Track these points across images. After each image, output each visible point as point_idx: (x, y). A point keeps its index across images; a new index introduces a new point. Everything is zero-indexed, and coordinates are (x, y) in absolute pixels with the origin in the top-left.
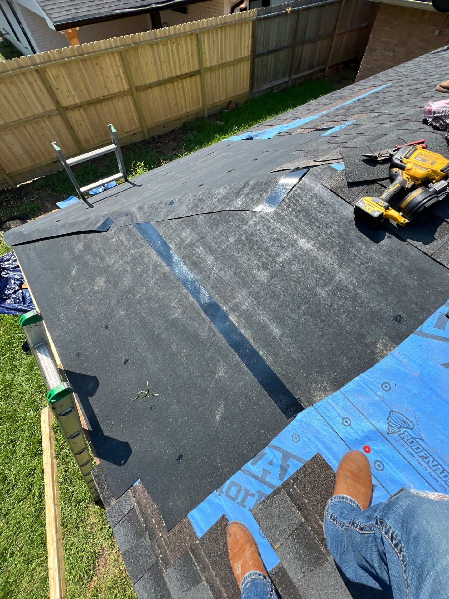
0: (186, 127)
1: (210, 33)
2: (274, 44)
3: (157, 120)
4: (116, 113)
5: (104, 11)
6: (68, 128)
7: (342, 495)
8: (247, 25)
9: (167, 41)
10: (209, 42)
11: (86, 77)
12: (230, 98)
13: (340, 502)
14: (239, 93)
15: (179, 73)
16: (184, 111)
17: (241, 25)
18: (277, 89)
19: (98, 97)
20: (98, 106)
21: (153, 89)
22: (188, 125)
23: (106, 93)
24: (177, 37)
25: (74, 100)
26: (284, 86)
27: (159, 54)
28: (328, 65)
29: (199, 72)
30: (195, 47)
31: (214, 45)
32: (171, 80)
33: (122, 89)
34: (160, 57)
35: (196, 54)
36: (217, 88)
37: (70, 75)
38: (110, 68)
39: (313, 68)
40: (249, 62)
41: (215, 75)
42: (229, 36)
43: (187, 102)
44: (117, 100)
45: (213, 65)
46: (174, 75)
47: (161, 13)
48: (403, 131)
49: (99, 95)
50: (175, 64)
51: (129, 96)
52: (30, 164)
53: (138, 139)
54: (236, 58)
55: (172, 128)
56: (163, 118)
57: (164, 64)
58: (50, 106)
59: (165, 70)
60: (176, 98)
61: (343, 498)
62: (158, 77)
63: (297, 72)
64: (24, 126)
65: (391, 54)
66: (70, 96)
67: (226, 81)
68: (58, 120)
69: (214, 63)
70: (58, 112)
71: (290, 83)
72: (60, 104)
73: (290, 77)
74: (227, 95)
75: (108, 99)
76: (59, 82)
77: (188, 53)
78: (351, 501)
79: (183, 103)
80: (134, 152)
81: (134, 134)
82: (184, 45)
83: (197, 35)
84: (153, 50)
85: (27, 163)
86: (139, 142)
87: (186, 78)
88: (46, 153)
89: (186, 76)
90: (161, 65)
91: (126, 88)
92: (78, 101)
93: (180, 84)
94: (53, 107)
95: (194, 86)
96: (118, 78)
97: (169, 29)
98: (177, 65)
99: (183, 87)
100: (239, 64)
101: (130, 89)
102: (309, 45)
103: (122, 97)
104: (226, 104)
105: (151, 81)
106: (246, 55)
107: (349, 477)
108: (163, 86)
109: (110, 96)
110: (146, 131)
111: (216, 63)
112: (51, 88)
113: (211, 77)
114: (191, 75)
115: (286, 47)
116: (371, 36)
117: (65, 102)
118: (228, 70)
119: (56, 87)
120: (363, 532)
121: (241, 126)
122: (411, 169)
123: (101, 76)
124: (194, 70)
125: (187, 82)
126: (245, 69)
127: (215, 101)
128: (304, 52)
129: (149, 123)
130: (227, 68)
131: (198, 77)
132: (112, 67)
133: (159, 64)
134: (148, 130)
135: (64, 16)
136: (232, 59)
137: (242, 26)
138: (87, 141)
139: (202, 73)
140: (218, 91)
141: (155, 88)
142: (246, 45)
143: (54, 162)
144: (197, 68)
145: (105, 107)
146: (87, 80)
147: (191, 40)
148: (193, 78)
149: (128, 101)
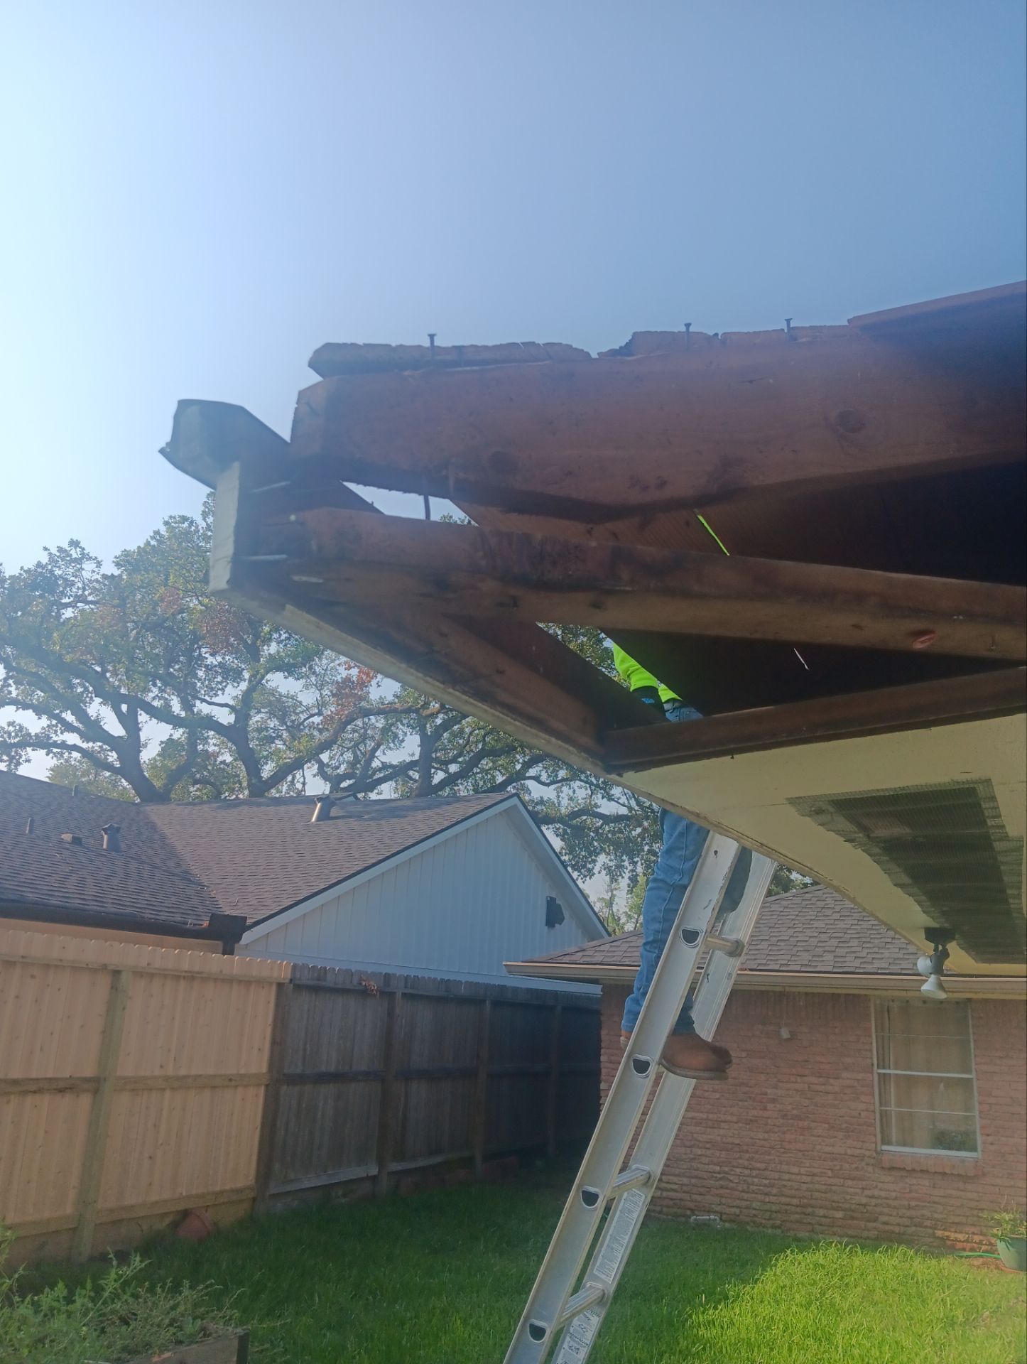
1: (156, 987)
2: (334, 1059)
8: (263, 991)
12: (186, 1197)
15: (15, 1073)
18: (344, 1195)
24: (49, 965)
26: (367, 1188)
28: (481, 1153)
30: (99, 1007)
31: (160, 1015)
35: (96, 1025)
36: (147, 1154)
39: (440, 1150)
41: (147, 1107)
42: (209, 1006)
43: (15, 1182)
45: (145, 1072)
54: (222, 1071)
63: (400, 1153)
67: (179, 1133)
69: (150, 1069)
71: (383, 1184)
74: (175, 1185)
77: (69, 1018)
82: (63, 993)
83: (116, 976)
87: (37, 1092)
89: (41, 1086)
93: (12, 1107)
95: (61, 1128)
98: (22, 1044)
99: (17, 1124)
100: (231, 1090)
102: (423, 1086)
111: (157, 1072)
113: (131, 1111)
114: (62, 1087)
118: (194, 1101)
124: (78, 1074)
125: (40, 1110)
126: (246, 1111)
127: (127, 1202)
128: (412, 1100)
130: (192, 1093)
131: (85, 1101)
136: (210, 1071)
137: (248, 989)
139: (103, 1090)
142: (257, 1040)
144: (89, 1072)
147: (93, 983)
148: (68, 1099)
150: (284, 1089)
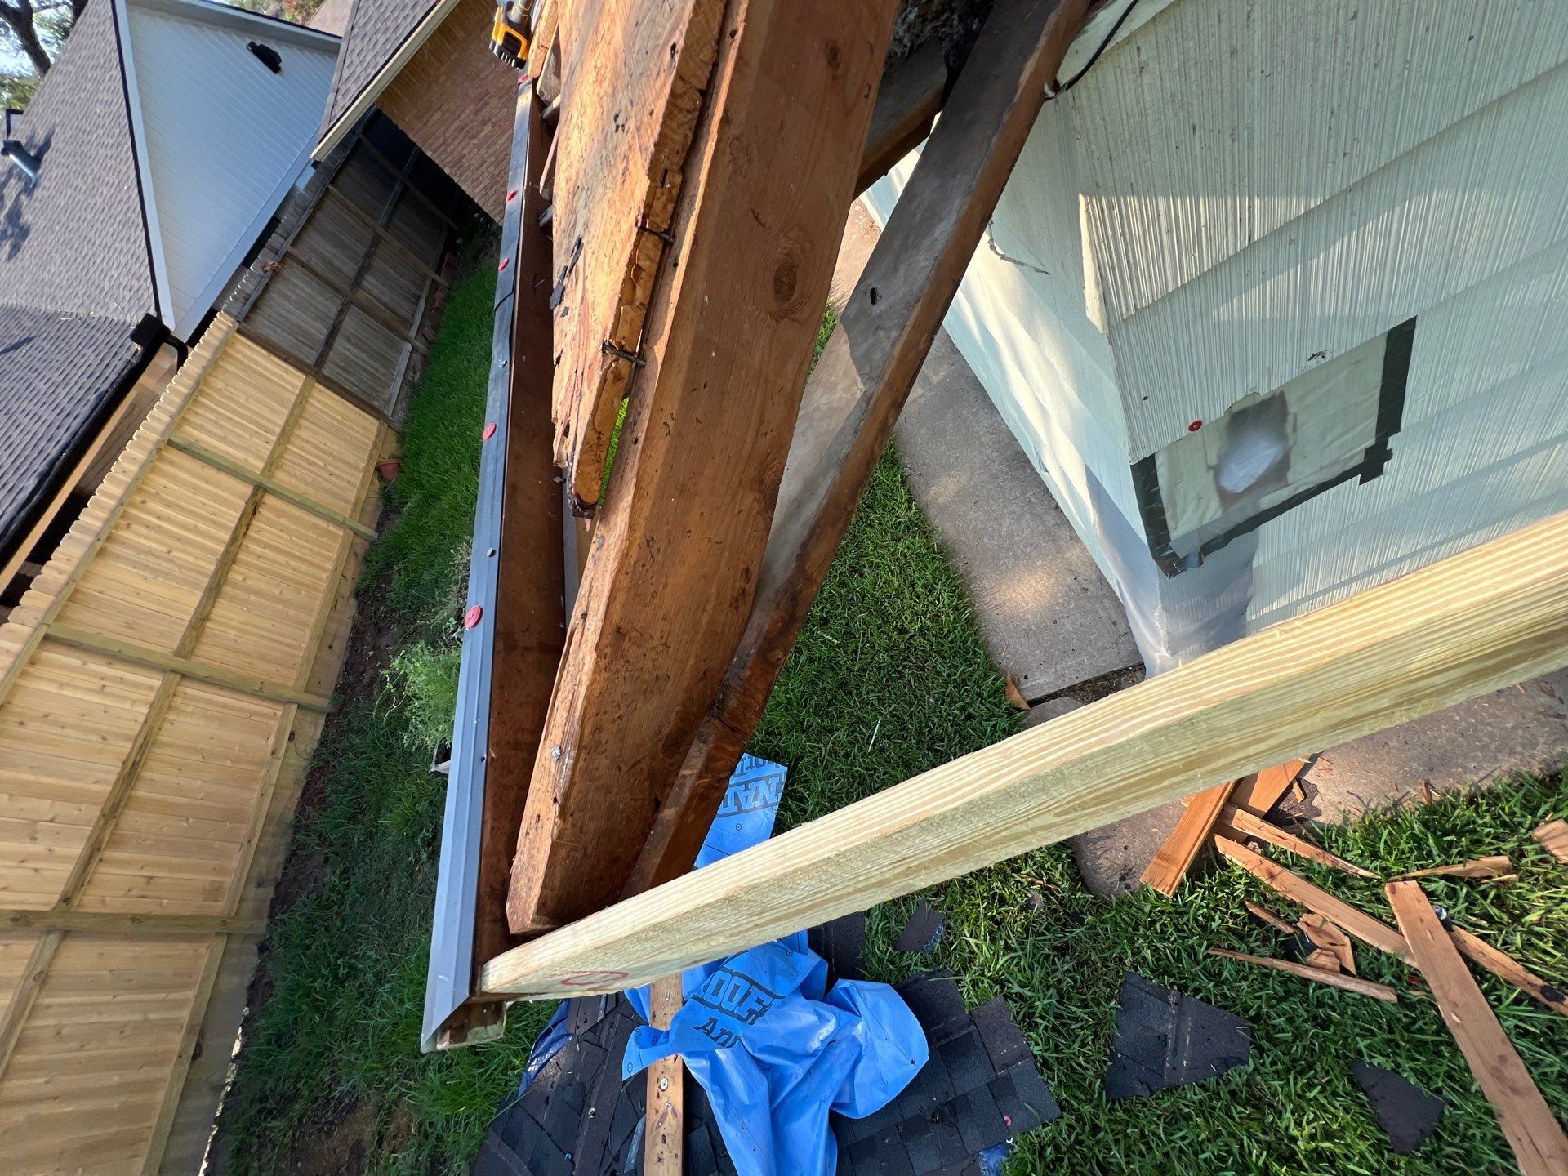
1: (193, 418)
6: (126, 935)
8: (238, 346)
12: (367, 465)
14: (371, 443)
15: (226, 536)
17: (225, 353)
18: (415, 374)
19: (113, 778)
20: (141, 792)
21: (213, 616)
22: (365, 586)
23: (126, 747)
25: (64, 859)
28: (433, 274)
29: (260, 490)
30: (195, 466)
31: (222, 427)
32: (227, 561)
33: (152, 696)
34: (150, 553)
35: (210, 472)
36: (327, 477)
38: (66, 692)
40: (318, 386)
41: (293, 463)
42: (232, 390)
43: (308, 558)
44: (167, 725)
45: (266, 454)
46: (221, 549)
49: (110, 771)
50: (195, 530)
51: (181, 689)
53: (313, 731)
54: (290, 405)
55: (345, 631)
56: (308, 632)
57: (175, 553)
58: (14, 957)
59: (191, 559)
60: (279, 576)
62: (195, 585)
63: (407, 323)
66: (37, 866)
67: (324, 452)
68: (80, 957)
71: (421, 346)
72: (40, 915)
73: (407, 340)
74: (356, 468)
77: (195, 489)
81: (292, 736)
82: (170, 485)
83: (170, 443)
86: (325, 735)
87: (248, 526)
88: (147, 1073)
91: (157, 683)
92: (77, 849)
94: (25, 946)
96: (112, 687)
100: (308, 406)
101: (167, 672)
102: (368, 277)
103: (171, 708)
104: (376, 481)
105: (193, 609)
106: (300, 384)
108: (227, 589)
109: (140, 740)
110: (307, 699)
111: (270, 447)
113: (291, 475)
114: (253, 508)
115: (341, 311)
117: (44, 892)
118: (303, 433)
124: (246, 498)
125: (261, 529)
126: (329, 404)
127: (352, 498)
129: (291, 679)
130: (298, 432)
131: (269, 499)
133: (164, 564)
134: (306, 691)
136: (286, 412)
139: (267, 483)
140: (333, 479)
142: (277, 370)
143: (196, 1056)
144: (248, 490)
147: (171, 462)
148: (263, 510)
149: (193, 698)
150: (325, 372)
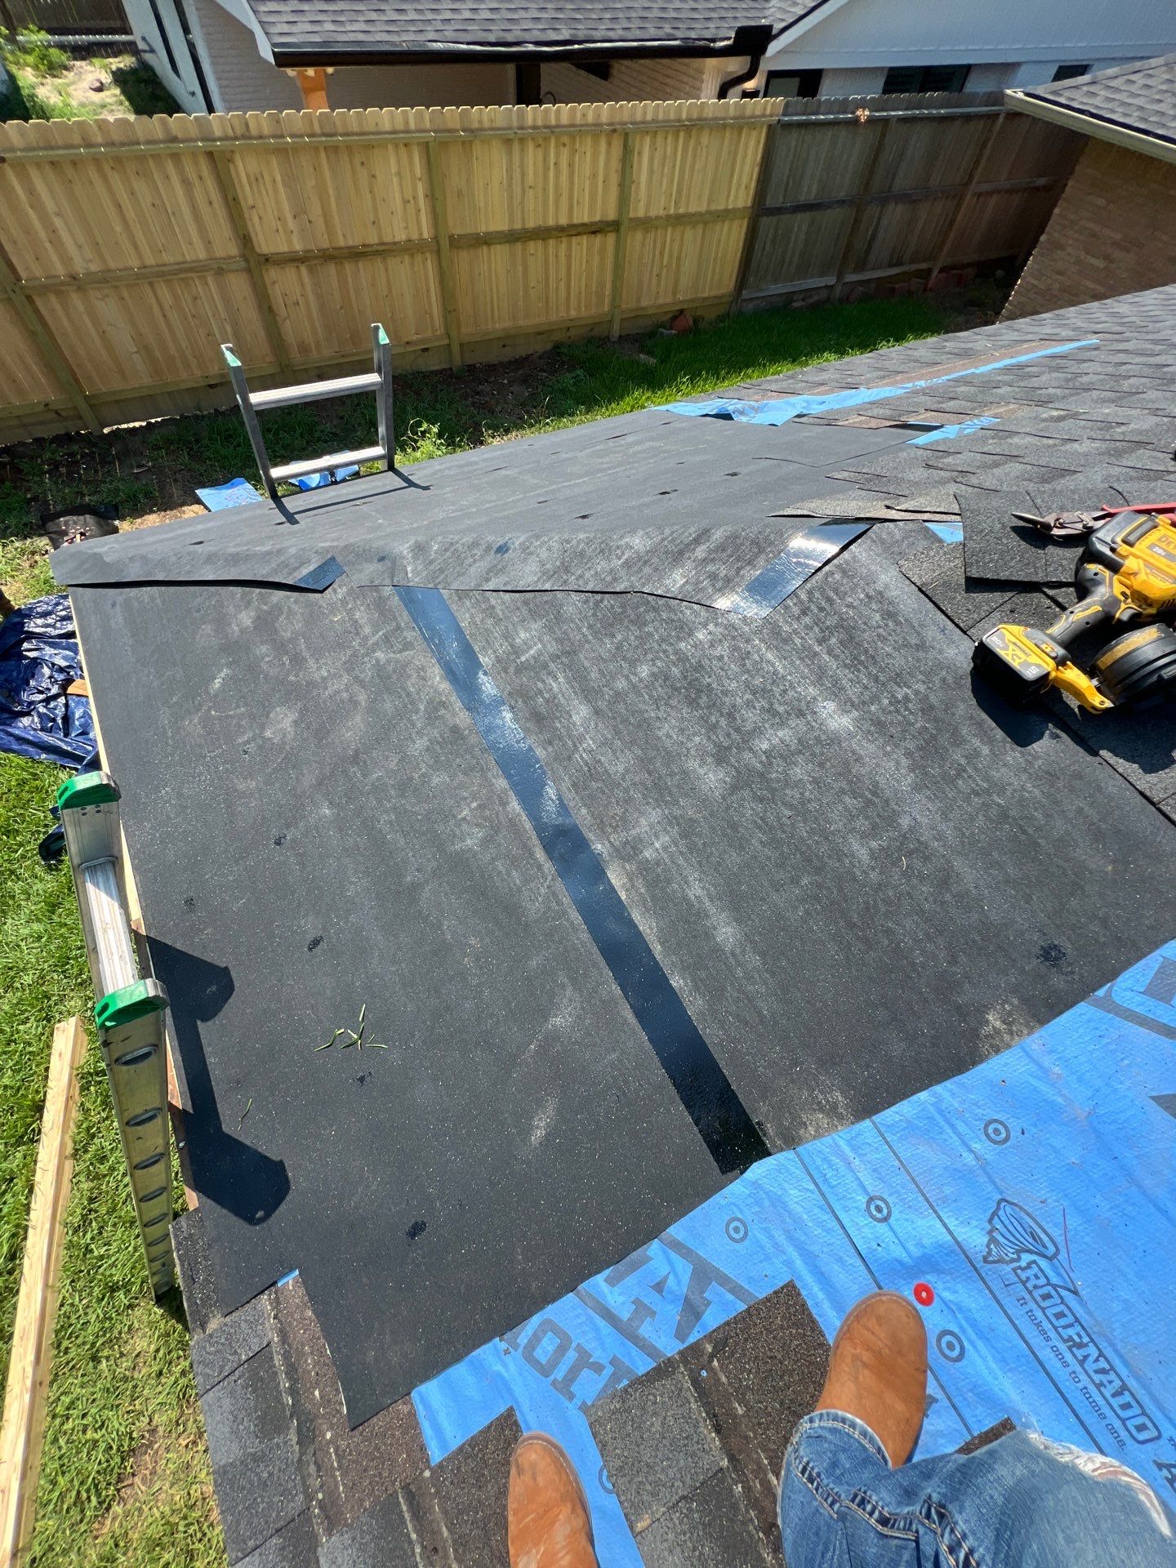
0: (559, 354)
1: (659, 139)
2: (814, 190)
3: (490, 327)
4: (390, 291)
5: (405, 40)
6: (260, 307)
7: (840, 1413)
8: (754, 134)
9: (549, 138)
10: (652, 158)
11: (331, 192)
12: (681, 302)
13: (833, 1431)
14: (706, 295)
15: (563, 221)
16: (562, 314)
17: (740, 129)
18: (803, 300)
19: (350, 243)
20: (348, 267)
21: (492, 247)
22: (564, 350)
23: (373, 239)
24: (575, 132)
25: (290, 242)
26: (823, 294)
27: (522, 166)
28: (940, 265)
29: (614, 226)
30: (615, 164)
31: (663, 166)
32: (542, 234)
33: (415, 236)
34: (523, 175)
35: (614, 180)
36: (655, 273)
37: (291, 181)
38: (395, 180)
39: (899, 263)
40: (746, 221)
41: (655, 241)
42: (704, 150)
43: (572, 294)
44: (399, 259)
45: (653, 213)
46: (551, 222)
47: (545, 68)
48: (1121, 469)
49: (355, 240)
50: (558, 196)
51: (428, 255)
52: (146, 381)
53: (434, 364)
54: (713, 207)
55: (522, 352)
56: (508, 324)
57: (531, 192)
58: (226, 246)
59: (532, 207)
60: (547, 278)
61: (844, 1421)
62: (511, 220)
63: (861, 267)
64: (151, 284)
65: (1100, 263)
66: (281, 230)
67: (679, 258)
68: (239, 285)
69: (657, 211)
70: (243, 264)
71: (838, 290)
72: (253, 248)
73: (840, 276)
74: (674, 293)
75: (377, 253)
76: (260, 192)
77: (594, 176)
78: (864, 1434)
79: (563, 293)
80: (418, 394)
81: (425, 350)
82: (588, 154)
83: (627, 134)
84: (510, 153)
85: (141, 378)
86: (434, 373)
87: (579, 234)
88: (193, 363)
89: (580, 229)
90: (523, 192)
91: (426, 235)
92: (298, 246)
93: (563, 246)
94: (234, 250)
95: (597, 258)
96: (411, 207)
97: (558, 111)
98: (564, 199)
99: (569, 256)
100: (720, 224)
101: (436, 238)
102: (900, 208)
103: (412, 255)
104: (669, 316)
105: (492, 228)
106: (740, 204)
107: (865, 1365)
108: (519, 246)
109: (383, 247)
110: (456, 349)
111: (662, 213)
112: (239, 203)
113: (643, 244)
114: (595, 229)
115: (843, 202)
116: (1057, 211)
117: (268, 242)
118: (689, 234)
119: (251, 202)
120: (885, 1531)
121: (700, 375)
122: (1135, 574)
123: (369, 196)
124: (605, 219)
125: (581, 245)
126: (731, 238)
127: (643, 304)
128: (885, 222)
129: (468, 330)
130: (688, 228)
131: (611, 239)
132: (401, 178)
133: (519, 190)
134: (461, 345)
135: (303, 34)
136: (703, 208)
137: (740, 134)
138: (304, 349)
139: (622, 229)
140: (654, 280)
141: (498, 247)
142: (745, 180)
143: (211, 386)
144: (612, 216)
145: (364, 273)
146: (332, 200)
147: (609, 144)
148: (599, 238)
149: (425, 268)
150: (764, 221)
